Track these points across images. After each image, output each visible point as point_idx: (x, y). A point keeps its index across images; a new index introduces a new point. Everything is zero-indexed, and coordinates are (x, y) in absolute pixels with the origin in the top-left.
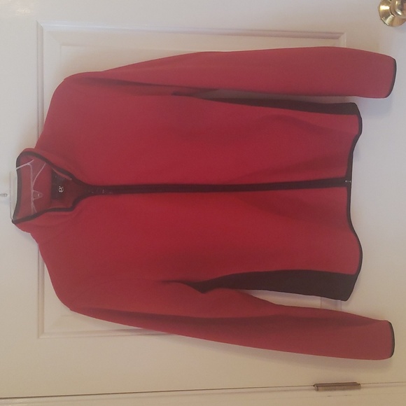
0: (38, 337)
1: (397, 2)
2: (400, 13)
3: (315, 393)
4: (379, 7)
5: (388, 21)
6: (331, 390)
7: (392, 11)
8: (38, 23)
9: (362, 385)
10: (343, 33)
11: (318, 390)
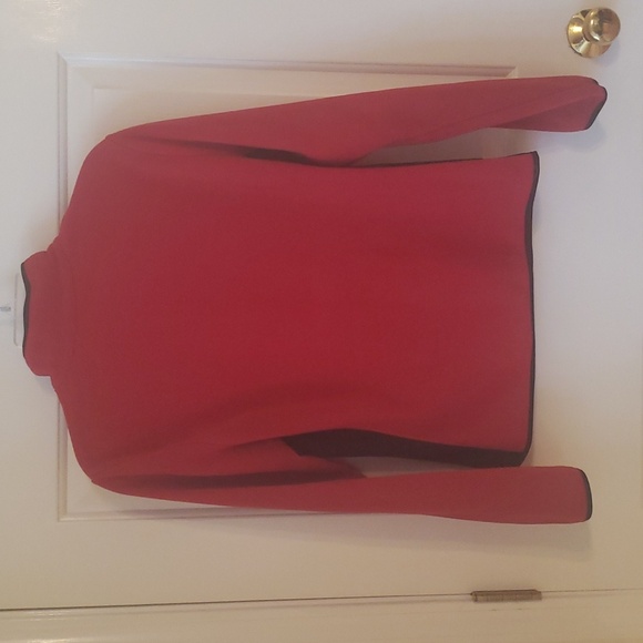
0: (58, 519)
1: (592, 22)
2: (597, 38)
3: (473, 605)
4: (567, 29)
5: (581, 49)
6: (497, 600)
7: (586, 35)
8: (59, 56)
9: (543, 594)
10: (514, 68)
11: (476, 600)
